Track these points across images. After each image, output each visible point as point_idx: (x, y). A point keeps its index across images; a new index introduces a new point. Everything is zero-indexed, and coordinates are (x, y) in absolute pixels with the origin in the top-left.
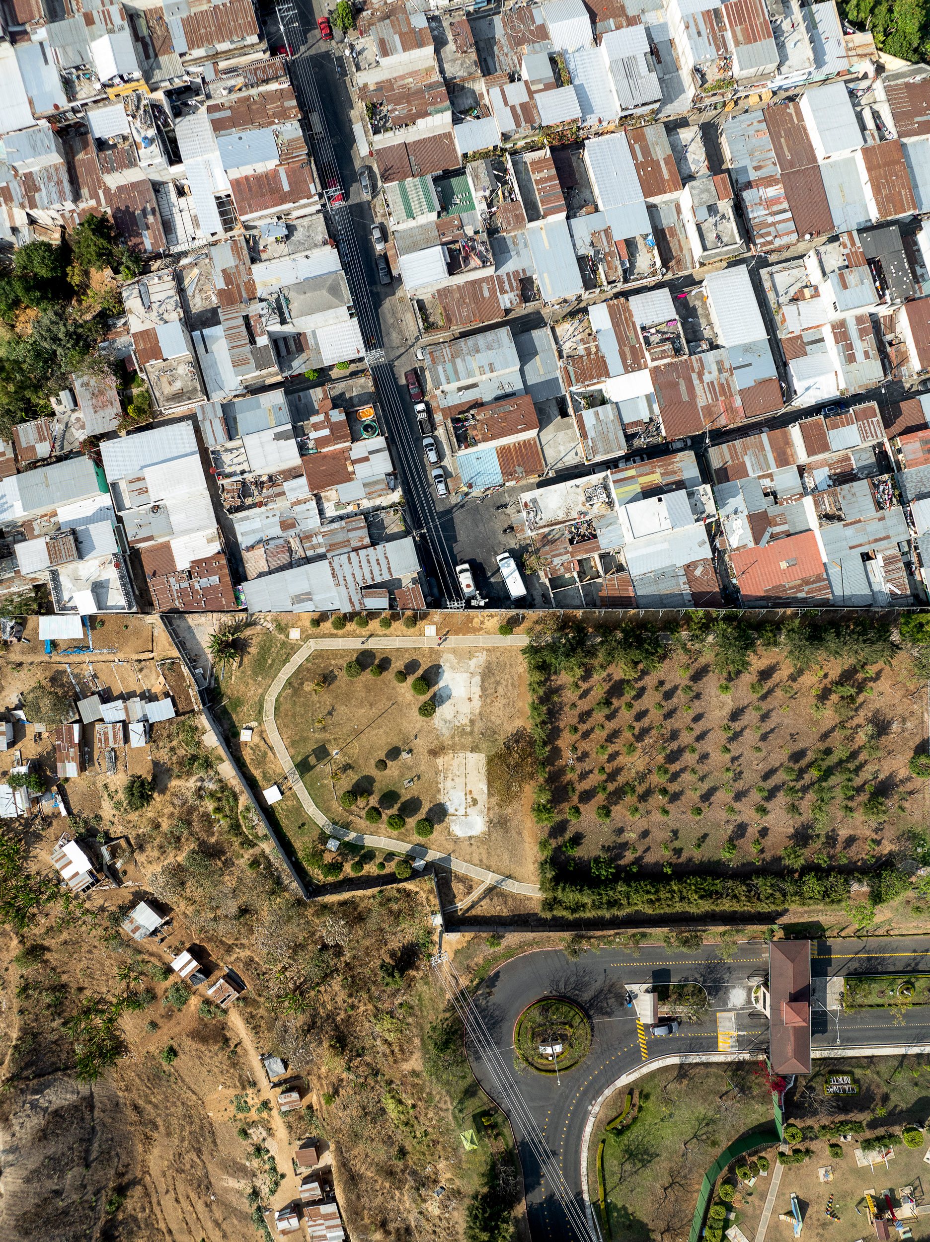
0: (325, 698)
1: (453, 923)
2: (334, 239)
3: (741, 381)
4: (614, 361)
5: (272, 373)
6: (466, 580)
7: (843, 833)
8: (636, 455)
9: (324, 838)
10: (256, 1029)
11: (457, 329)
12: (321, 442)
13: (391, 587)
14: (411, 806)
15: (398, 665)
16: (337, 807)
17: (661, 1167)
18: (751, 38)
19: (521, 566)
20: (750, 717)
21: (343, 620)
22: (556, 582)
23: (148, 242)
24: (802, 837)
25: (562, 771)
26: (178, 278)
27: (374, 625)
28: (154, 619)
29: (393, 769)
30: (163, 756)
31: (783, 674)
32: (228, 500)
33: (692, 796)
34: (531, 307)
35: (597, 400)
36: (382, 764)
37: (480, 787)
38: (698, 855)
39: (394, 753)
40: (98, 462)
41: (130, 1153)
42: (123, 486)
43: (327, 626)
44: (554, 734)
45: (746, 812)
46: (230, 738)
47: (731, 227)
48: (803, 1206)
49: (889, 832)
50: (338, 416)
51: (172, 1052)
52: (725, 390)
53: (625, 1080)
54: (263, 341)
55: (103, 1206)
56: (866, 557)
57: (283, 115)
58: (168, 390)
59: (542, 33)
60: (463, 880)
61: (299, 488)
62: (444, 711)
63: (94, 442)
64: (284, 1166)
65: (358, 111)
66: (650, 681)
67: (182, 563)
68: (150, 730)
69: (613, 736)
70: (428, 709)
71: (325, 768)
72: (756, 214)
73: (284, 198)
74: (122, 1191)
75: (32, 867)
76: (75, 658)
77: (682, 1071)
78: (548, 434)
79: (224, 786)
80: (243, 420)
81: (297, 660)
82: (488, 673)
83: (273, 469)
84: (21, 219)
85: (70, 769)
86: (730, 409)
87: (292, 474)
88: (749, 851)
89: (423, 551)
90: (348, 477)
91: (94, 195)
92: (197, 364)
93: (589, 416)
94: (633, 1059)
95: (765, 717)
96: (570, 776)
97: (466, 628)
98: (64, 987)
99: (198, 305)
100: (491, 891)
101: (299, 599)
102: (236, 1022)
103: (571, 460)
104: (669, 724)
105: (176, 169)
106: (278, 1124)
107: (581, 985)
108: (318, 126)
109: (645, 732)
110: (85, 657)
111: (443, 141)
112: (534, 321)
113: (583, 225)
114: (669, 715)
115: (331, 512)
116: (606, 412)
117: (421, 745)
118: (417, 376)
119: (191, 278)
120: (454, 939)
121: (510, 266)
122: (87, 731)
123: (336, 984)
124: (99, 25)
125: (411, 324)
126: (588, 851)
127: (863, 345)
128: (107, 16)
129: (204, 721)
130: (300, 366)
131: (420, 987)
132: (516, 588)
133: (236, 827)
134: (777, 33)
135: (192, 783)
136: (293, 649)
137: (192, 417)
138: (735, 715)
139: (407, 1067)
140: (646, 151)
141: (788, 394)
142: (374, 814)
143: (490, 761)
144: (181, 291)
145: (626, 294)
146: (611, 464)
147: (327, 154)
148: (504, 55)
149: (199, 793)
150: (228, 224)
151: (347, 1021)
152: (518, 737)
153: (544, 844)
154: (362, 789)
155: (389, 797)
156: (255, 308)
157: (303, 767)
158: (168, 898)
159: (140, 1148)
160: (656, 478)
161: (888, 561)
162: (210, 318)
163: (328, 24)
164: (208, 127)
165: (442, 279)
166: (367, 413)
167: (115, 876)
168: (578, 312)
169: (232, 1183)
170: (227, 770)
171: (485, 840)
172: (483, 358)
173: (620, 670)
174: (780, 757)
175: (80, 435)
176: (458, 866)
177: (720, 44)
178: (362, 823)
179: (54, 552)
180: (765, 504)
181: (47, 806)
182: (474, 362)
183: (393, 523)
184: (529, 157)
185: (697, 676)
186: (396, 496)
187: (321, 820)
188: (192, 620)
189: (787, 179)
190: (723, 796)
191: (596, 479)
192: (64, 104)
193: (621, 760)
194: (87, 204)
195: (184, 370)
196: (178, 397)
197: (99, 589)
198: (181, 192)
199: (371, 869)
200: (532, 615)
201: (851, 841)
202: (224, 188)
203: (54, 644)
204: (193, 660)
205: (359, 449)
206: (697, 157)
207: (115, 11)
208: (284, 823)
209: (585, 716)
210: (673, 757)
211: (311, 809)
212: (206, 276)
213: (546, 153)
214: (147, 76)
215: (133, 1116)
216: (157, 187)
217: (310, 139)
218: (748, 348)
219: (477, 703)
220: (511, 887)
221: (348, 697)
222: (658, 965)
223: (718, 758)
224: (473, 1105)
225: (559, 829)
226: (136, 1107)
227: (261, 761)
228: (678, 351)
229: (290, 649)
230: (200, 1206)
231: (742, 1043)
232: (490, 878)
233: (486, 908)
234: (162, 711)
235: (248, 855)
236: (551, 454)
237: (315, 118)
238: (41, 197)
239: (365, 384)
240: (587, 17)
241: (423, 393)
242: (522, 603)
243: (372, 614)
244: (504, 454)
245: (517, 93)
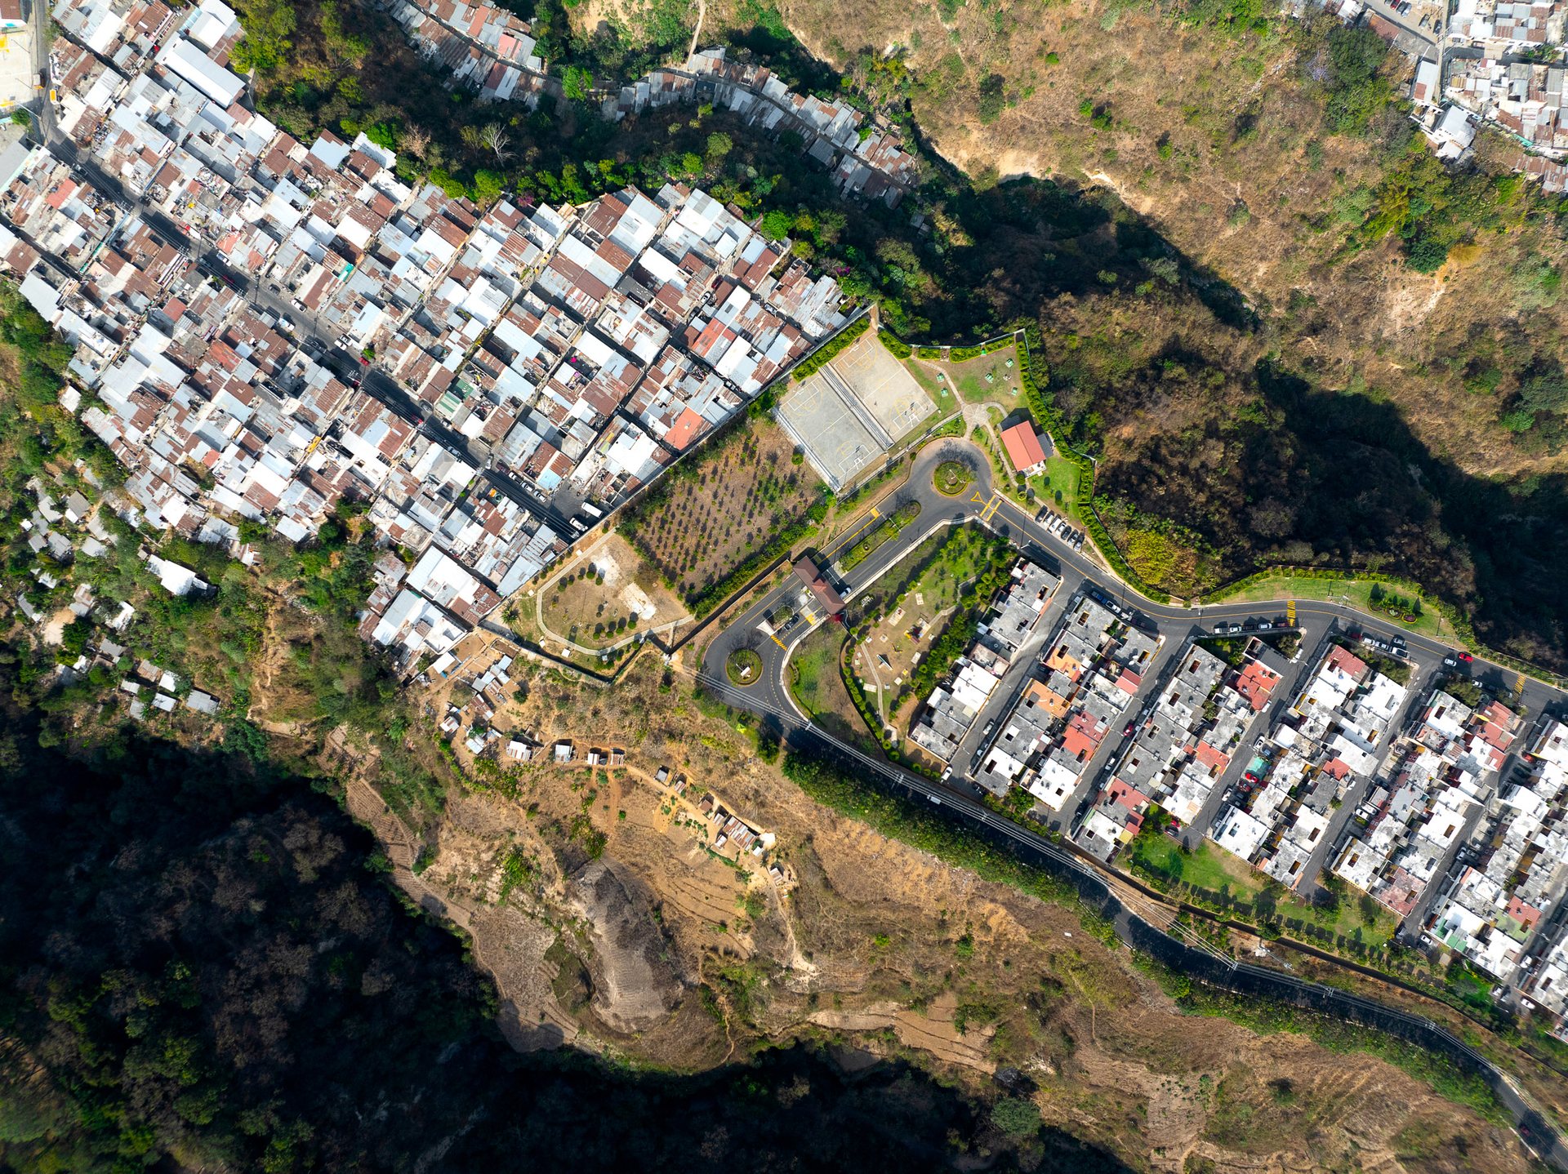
0: (559, 608)
1: (670, 652)
2: (432, 440)
3: (617, 374)
4: (566, 405)
5: (449, 505)
6: (576, 524)
7: (790, 508)
8: (601, 431)
9: (600, 658)
10: (643, 767)
11: (502, 436)
12: (485, 516)
13: (551, 548)
14: (622, 623)
15: (576, 575)
16: (595, 643)
17: (822, 684)
18: (522, 249)
19: (592, 503)
20: (721, 492)
21: (544, 574)
22: (609, 499)
23: (364, 493)
24: (775, 521)
25: (667, 567)
26: (386, 497)
27: (557, 567)
28: (477, 630)
29: (605, 614)
30: (519, 678)
31: (721, 467)
32: (468, 563)
33: (722, 537)
34: (522, 407)
35: (572, 422)
36: (599, 614)
37: (642, 595)
38: (740, 558)
39: (601, 608)
40: (410, 588)
41: (647, 889)
42: (427, 589)
43: (540, 581)
44: (653, 557)
45: (747, 528)
46: (537, 650)
47: (570, 323)
48: (884, 657)
49: (807, 493)
50: (483, 502)
51: (622, 813)
52: (614, 382)
53: (785, 663)
54: (436, 497)
55: (654, 921)
56: (716, 400)
57: (379, 410)
58: (415, 541)
59: (446, 302)
60: (662, 633)
61: (490, 539)
62: (607, 579)
63: (403, 583)
64: (702, 820)
65: (401, 384)
66: (673, 508)
67: (470, 600)
68: (506, 672)
69: (676, 538)
70: (600, 581)
71: (580, 632)
72: (576, 306)
73: (402, 439)
74: (658, 909)
75: (504, 767)
76: (458, 671)
77: (803, 643)
78: (564, 448)
79: (550, 670)
80: (451, 530)
81: (539, 601)
82: (612, 552)
83: (476, 539)
84: (308, 522)
85: (489, 714)
86: (621, 388)
87: (484, 536)
88: (759, 541)
89: (551, 526)
90: (504, 521)
91: (330, 491)
92: (419, 524)
93: (572, 431)
94: (782, 653)
95: (727, 488)
96: (672, 564)
97: (591, 541)
98: (557, 821)
99: (400, 502)
100: (676, 629)
101: (521, 578)
102: (633, 771)
103: (580, 451)
104: (693, 519)
105: (354, 459)
106: (685, 803)
107: (739, 641)
108: (391, 401)
109: (686, 529)
110: (461, 668)
111: (442, 372)
112: (528, 410)
113: (517, 363)
114: (690, 515)
115: (508, 538)
116: (577, 424)
117: (608, 597)
118: (502, 464)
119: (390, 495)
120: (676, 656)
121: (502, 400)
122: (483, 694)
123: (653, 716)
124: (287, 430)
125: (484, 447)
126: (699, 587)
127: (652, 325)
128: (287, 425)
129: (524, 651)
130: (455, 495)
131: (680, 687)
132: (597, 513)
133: (566, 681)
134: (529, 238)
135: (537, 678)
136: (535, 598)
137: (433, 544)
138: (715, 496)
139: (699, 721)
140: (518, 318)
141: (640, 363)
142: (610, 634)
143: (638, 583)
144: (390, 501)
145: (551, 376)
146: (595, 441)
147: (403, 409)
148: (440, 323)
149: (543, 679)
150: (388, 464)
151: (668, 725)
152: (641, 566)
153: (679, 597)
154: (599, 629)
155: (612, 625)
156: (424, 487)
157: (572, 639)
158: (565, 737)
159: (650, 884)
160: (612, 435)
161: (725, 395)
162: (410, 502)
163: (365, 360)
164: (355, 436)
165: (483, 424)
166: (493, 493)
167: (539, 745)
168: (540, 395)
169: (693, 853)
170: (546, 662)
171: (659, 612)
172: (518, 441)
173: (659, 513)
174: (744, 498)
175: (395, 584)
176: (656, 630)
177: (513, 260)
178: (609, 642)
179: (422, 633)
180: (662, 411)
181: (491, 738)
182: (517, 444)
183: (534, 524)
184: (477, 355)
185: (690, 492)
186: (527, 514)
187: (593, 652)
188: (489, 619)
189: (577, 285)
190: (733, 529)
191: (592, 451)
192: (293, 467)
193: (686, 545)
194: (329, 496)
195: (416, 529)
196: (421, 541)
197: (447, 633)
198: (360, 465)
199: (625, 656)
200: (610, 516)
201: (795, 508)
202: (378, 452)
203: (445, 672)
204: (502, 633)
205: (500, 508)
206: (539, 304)
207: (288, 420)
208: (581, 664)
209: (660, 540)
210: (704, 529)
211: (587, 651)
212: (395, 489)
213: (482, 350)
214: (316, 434)
215: (636, 870)
216: (351, 470)
217: (395, 411)
218: (611, 360)
219: (617, 566)
220: (682, 622)
221: (568, 601)
222: (763, 610)
223: (720, 516)
224: (736, 715)
225: (682, 588)
226: (633, 864)
227: (555, 648)
228: (585, 384)
229: (533, 600)
230: (691, 881)
231: (819, 615)
232: (671, 626)
233: (679, 638)
234: (506, 662)
235: (578, 688)
236: (571, 455)
237: (388, 399)
238: (312, 507)
239: (485, 482)
240: (458, 285)
241: (508, 469)
242: (603, 516)
243: (553, 564)
244: (554, 468)
245: (455, 336)
